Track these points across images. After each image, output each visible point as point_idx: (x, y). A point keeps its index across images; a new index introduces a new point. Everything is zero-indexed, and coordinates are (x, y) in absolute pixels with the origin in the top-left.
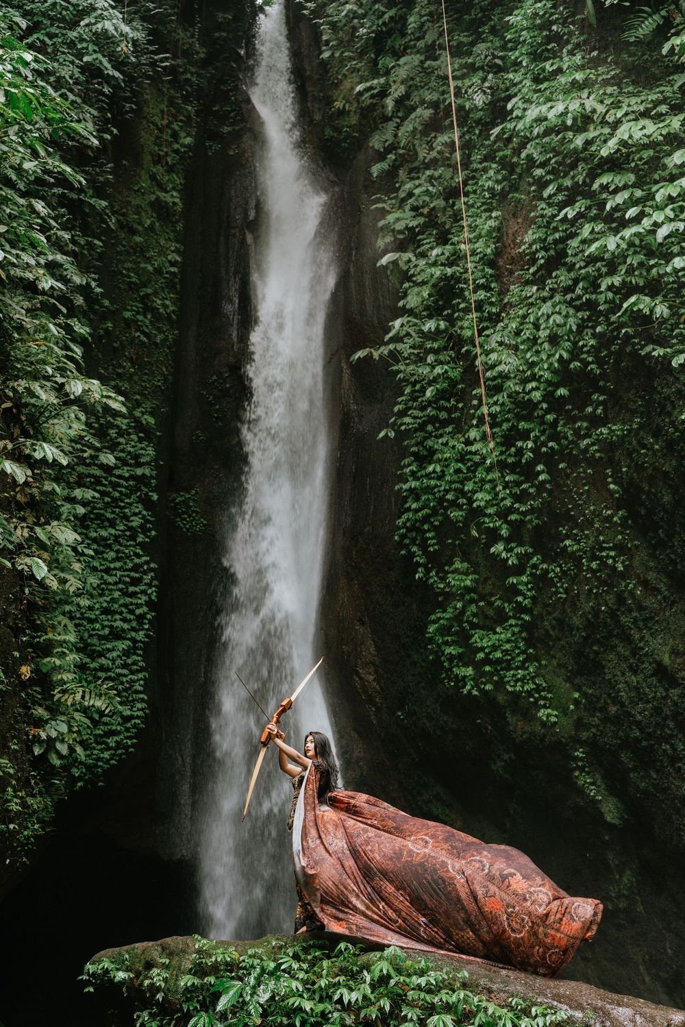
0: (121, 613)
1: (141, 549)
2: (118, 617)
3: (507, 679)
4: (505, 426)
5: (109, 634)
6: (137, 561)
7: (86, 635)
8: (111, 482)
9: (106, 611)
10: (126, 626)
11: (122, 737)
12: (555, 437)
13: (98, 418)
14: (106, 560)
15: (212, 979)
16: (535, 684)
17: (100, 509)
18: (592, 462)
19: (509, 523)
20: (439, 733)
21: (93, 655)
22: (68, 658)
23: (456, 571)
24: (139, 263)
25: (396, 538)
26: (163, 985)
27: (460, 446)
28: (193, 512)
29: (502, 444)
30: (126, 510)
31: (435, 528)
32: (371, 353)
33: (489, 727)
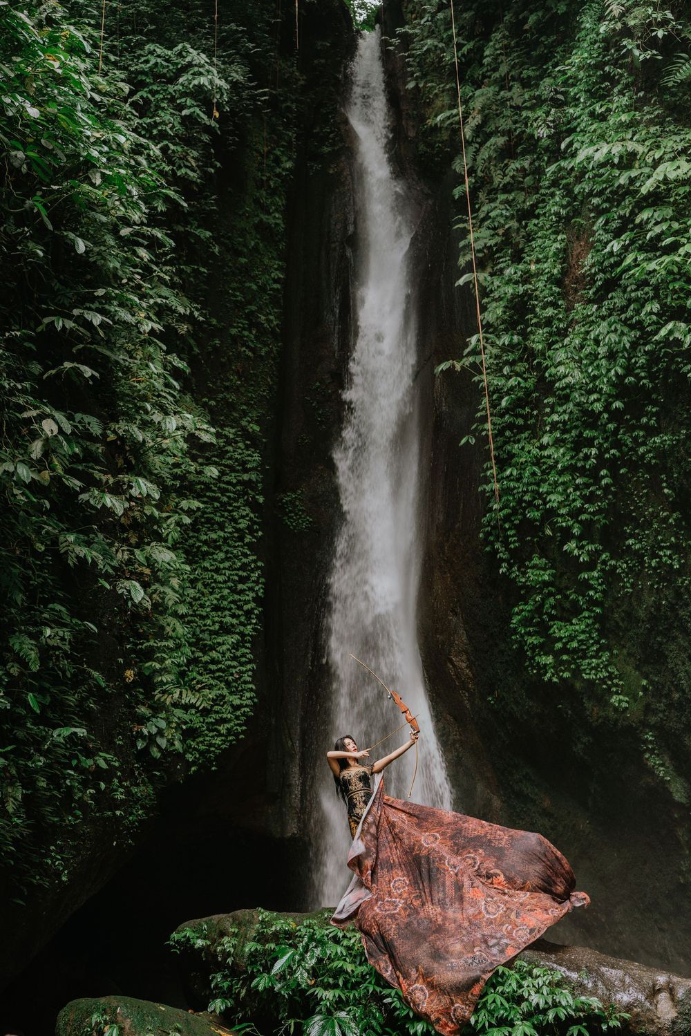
0: (230, 609)
1: (249, 549)
2: (227, 613)
3: (583, 667)
4: (574, 433)
5: (220, 629)
6: (244, 560)
7: (198, 630)
8: (220, 488)
9: (216, 608)
10: (235, 621)
11: (232, 724)
12: (618, 444)
14: (215, 560)
15: (272, 946)
16: (608, 672)
17: (209, 513)
18: (649, 468)
19: (580, 522)
20: (526, 718)
21: (205, 649)
22: (167, 662)
23: (535, 567)
24: (245, 282)
25: (481, 535)
26: (232, 950)
27: (535, 451)
28: (300, 510)
29: (572, 449)
30: (234, 514)
31: (515, 527)
32: (453, 366)
33: (570, 712)
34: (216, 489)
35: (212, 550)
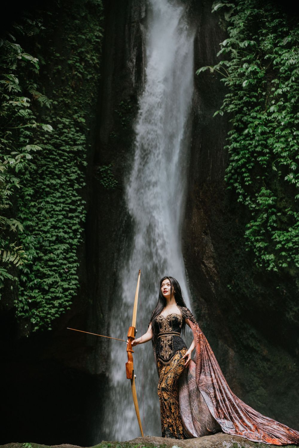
0: (63, 228)
1: (77, 192)
2: (61, 230)
3: (296, 260)
4: (293, 100)
5: (56, 240)
6: (73, 198)
7: (41, 240)
8: (58, 154)
9: (54, 227)
10: (66, 236)
11: (62, 300)
13: (52, 118)
14: (54, 197)
17: (51, 168)
19: (296, 161)
20: (253, 297)
21: (46, 252)
23: (263, 195)
24: (78, 35)
25: (225, 179)
28: (110, 176)
29: (291, 112)
30: (68, 170)
31: (249, 171)
32: (209, 68)
33: (285, 291)
34: (56, 154)
35: (52, 191)
